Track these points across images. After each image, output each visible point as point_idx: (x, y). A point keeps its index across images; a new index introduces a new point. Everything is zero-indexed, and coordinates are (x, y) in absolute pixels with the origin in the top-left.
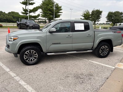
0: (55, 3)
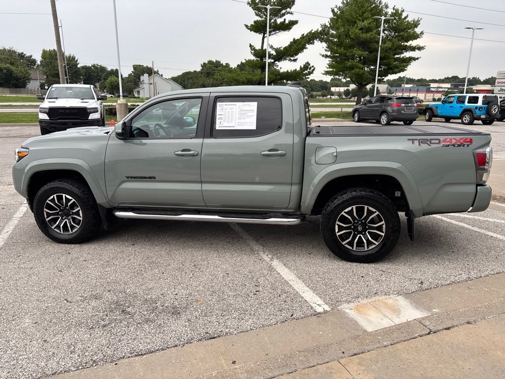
0: (390, 11)
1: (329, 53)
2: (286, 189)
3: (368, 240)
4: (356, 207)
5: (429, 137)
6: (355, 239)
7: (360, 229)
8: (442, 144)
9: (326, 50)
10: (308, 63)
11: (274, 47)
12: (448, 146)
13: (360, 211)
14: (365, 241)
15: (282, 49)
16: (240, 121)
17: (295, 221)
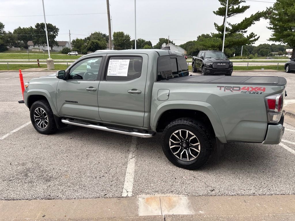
1: (272, 26)
2: (141, 114)
3: (189, 154)
4: (181, 131)
5: (232, 85)
6: (182, 152)
7: (184, 145)
8: (242, 90)
9: (270, 24)
10: (252, 33)
11: (231, 24)
12: (246, 92)
13: (184, 133)
14: (187, 154)
15: (237, 25)
16: (120, 71)
17: (149, 135)
